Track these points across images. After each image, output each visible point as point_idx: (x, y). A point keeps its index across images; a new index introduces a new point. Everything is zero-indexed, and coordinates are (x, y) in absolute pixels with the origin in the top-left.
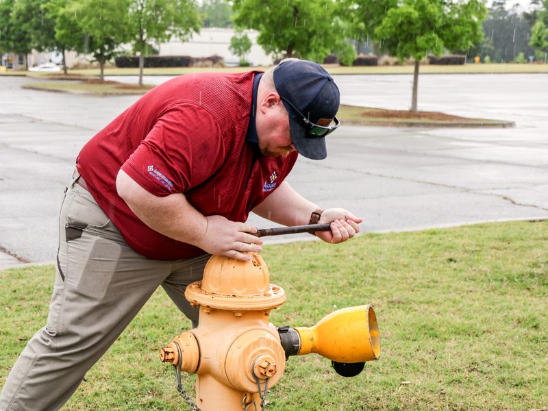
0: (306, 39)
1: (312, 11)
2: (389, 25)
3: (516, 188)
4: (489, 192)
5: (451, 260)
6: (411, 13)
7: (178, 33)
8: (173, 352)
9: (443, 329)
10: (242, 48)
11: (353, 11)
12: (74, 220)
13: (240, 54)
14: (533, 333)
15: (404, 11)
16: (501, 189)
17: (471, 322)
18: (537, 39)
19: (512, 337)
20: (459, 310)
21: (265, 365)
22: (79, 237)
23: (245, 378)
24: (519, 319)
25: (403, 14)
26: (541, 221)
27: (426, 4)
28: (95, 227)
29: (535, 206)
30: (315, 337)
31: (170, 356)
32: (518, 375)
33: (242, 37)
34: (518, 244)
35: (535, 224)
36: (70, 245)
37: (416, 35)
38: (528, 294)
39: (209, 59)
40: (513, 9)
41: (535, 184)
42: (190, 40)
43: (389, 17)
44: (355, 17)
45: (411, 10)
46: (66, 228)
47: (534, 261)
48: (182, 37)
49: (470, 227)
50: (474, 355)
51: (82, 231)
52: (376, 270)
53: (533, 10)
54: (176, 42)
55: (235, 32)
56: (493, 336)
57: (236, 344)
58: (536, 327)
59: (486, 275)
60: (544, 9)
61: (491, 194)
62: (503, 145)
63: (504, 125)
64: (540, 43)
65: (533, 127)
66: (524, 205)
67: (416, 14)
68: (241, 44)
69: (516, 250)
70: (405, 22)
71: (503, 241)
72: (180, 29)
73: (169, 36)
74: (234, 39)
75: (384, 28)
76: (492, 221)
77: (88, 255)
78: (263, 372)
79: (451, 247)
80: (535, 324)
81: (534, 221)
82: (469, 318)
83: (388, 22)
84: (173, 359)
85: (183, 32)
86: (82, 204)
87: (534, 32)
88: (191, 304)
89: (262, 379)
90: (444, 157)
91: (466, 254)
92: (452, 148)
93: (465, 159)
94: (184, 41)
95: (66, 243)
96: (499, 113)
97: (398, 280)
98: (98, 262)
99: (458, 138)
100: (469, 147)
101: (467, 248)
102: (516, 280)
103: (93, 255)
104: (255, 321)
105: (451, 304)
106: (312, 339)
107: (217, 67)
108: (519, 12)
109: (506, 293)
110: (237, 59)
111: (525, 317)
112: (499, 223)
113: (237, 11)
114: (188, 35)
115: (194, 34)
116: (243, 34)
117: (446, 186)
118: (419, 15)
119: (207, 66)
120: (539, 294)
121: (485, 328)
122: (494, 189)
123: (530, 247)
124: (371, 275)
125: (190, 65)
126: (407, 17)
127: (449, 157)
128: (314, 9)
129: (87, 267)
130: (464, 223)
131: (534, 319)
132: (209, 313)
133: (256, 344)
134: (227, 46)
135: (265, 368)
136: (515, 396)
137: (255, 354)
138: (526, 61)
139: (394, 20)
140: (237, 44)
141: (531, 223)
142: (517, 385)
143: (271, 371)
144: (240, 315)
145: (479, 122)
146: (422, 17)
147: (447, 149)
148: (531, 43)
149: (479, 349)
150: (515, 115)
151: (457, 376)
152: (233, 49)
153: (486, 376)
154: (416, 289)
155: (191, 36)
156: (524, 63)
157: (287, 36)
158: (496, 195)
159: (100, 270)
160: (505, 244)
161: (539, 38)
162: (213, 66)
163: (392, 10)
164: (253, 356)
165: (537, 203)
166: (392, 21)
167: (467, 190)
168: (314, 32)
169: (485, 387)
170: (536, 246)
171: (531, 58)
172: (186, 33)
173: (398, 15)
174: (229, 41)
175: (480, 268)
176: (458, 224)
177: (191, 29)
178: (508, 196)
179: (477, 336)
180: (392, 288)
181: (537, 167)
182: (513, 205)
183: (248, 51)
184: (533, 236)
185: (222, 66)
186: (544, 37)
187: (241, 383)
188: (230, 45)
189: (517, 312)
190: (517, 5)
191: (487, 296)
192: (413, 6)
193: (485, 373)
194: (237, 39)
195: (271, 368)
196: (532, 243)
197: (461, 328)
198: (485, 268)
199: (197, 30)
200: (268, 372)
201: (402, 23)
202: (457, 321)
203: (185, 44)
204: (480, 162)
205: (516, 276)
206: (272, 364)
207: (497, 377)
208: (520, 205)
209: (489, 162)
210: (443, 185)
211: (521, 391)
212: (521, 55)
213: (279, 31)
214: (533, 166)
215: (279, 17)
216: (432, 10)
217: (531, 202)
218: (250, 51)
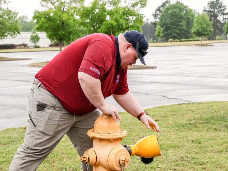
0: (68, 35)
1: (70, 23)
2: (104, 28)
3: (166, 92)
4: (156, 94)
5: (156, 120)
6: (113, 23)
7: (10, 34)
8: (86, 158)
9: (165, 146)
10: (35, 40)
11: (87, 23)
12: (41, 103)
13: (35, 42)
14: (199, 145)
15: (110, 22)
16: (160, 93)
17: (174, 143)
18: (158, 33)
19: (192, 147)
20: (168, 139)
21: (124, 159)
22: (44, 110)
23: (116, 165)
24: (192, 140)
25: (110, 24)
26: (183, 104)
27: (119, 19)
28: (51, 106)
29: (176, 99)
30: (137, 148)
31: (85, 159)
32: (200, 160)
33: (35, 35)
34: (180, 113)
35: (181, 105)
36: (38, 113)
37: (115, 32)
38: (191, 131)
39: (22, 45)
40: (146, 21)
41: (173, 90)
42: (16, 37)
43: (104, 25)
44: (89, 25)
45: (113, 22)
46: (37, 106)
47: (189, 119)
48: (12, 36)
49: (157, 107)
50: (181, 155)
51: (45, 108)
52: (129, 126)
53: (154, 21)
54: (10, 38)
55: (32, 33)
56: (185, 147)
57: (112, 152)
58: (200, 143)
59: (172, 125)
60: (159, 21)
61: (158, 95)
62: (155, 76)
63: (152, 68)
64: (159, 34)
65: (164, 68)
66: (172, 99)
67: (115, 24)
68: (35, 38)
69: (180, 115)
70: (111, 27)
71: (174, 112)
72: (12, 32)
73: (6, 36)
74: (32, 36)
75: (102, 29)
76: (165, 105)
77: (47, 118)
78: (124, 162)
79: (154, 116)
80: (199, 142)
81: (181, 104)
82: (173, 141)
83: (103, 27)
84: (86, 160)
85: (13, 34)
86: (44, 96)
87: (157, 30)
88: (90, 138)
89: (122, 165)
90: (133, 81)
91: (161, 118)
92: (135, 78)
93: (142, 82)
94: (13, 38)
95: (36, 112)
96: (149, 63)
97: (139, 129)
98: (51, 121)
99: (136, 74)
100: (142, 77)
101: (161, 115)
102: (185, 126)
103: (49, 117)
104: (116, 143)
105: (163, 137)
106: (136, 149)
107: (26, 48)
108: (149, 22)
109: (183, 131)
110: (33, 45)
111: (195, 139)
112: (168, 105)
113: (38, 24)
114: (15, 35)
115: (18, 34)
116: (36, 34)
117: (139, 93)
118: (116, 24)
119: (21, 48)
120: (195, 131)
121: (181, 144)
122: (158, 93)
123: (185, 113)
124: (128, 128)
125: (14, 48)
126: (111, 25)
127: (135, 81)
128: (71, 22)
129: (47, 122)
130: (154, 106)
131: (198, 140)
132: (99, 141)
133: (120, 151)
134: (29, 39)
135: (124, 161)
136: (202, 168)
137: (120, 155)
138: (153, 42)
139: (106, 26)
140: (33, 38)
141: (180, 105)
142: (201, 164)
143: (127, 162)
144: (112, 141)
145: (142, 67)
146: (117, 24)
147: (133, 78)
148: (156, 35)
149: (182, 152)
150: (155, 63)
151: (177, 163)
152: (32, 41)
153: (188, 162)
154: (148, 132)
155: (16, 35)
156: (153, 43)
157: (60, 34)
158: (160, 95)
159: (51, 124)
160: (174, 113)
161: (159, 32)
162: (24, 48)
163: (105, 22)
164: (119, 157)
165: (177, 97)
166: (105, 27)
167: (148, 94)
168: (72, 32)
169: (190, 166)
170: (187, 113)
171: (155, 41)
172: (14, 34)
173: (108, 24)
174: (30, 37)
175: (169, 122)
176: (152, 107)
177: (16, 33)
178: (164, 95)
179: (179, 148)
180: (138, 132)
181: (171, 84)
182: (168, 99)
183: (38, 41)
184: (184, 109)
185: (28, 48)
186: (161, 32)
187: (115, 167)
188: (30, 39)
189: (190, 138)
190: (148, 19)
191: (176, 133)
192: (113, 20)
193: (188, 161)
194: (33, 36)
195: (127, 160)
196: (185, 112)
197: (172, 145)
198: (171, 122)
199: (19, 33)
200: (126, 162)
201: (109, 28)
202: (169, 143)
203: (14, 39)
204: (148, 83)
205: (184, 125)
206: (127, 159)
207: (193, 162)
208: (170, 98)
209: (152, 82)
210: (137, 92)
211: (204, 166)
212: (151, 40)
213: (56, 32)
214: (170, 83)
215: (56, 26)
216: (121, 22)
217: (175, 97)
218: (39, 41)
